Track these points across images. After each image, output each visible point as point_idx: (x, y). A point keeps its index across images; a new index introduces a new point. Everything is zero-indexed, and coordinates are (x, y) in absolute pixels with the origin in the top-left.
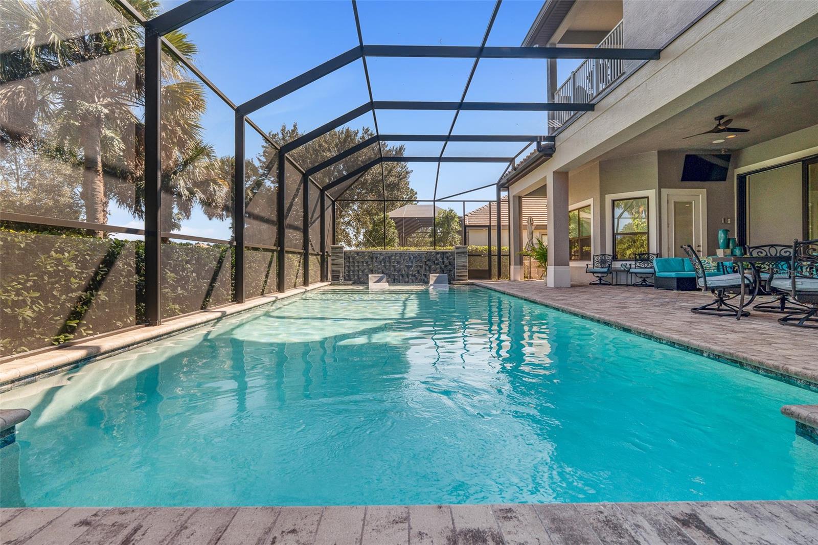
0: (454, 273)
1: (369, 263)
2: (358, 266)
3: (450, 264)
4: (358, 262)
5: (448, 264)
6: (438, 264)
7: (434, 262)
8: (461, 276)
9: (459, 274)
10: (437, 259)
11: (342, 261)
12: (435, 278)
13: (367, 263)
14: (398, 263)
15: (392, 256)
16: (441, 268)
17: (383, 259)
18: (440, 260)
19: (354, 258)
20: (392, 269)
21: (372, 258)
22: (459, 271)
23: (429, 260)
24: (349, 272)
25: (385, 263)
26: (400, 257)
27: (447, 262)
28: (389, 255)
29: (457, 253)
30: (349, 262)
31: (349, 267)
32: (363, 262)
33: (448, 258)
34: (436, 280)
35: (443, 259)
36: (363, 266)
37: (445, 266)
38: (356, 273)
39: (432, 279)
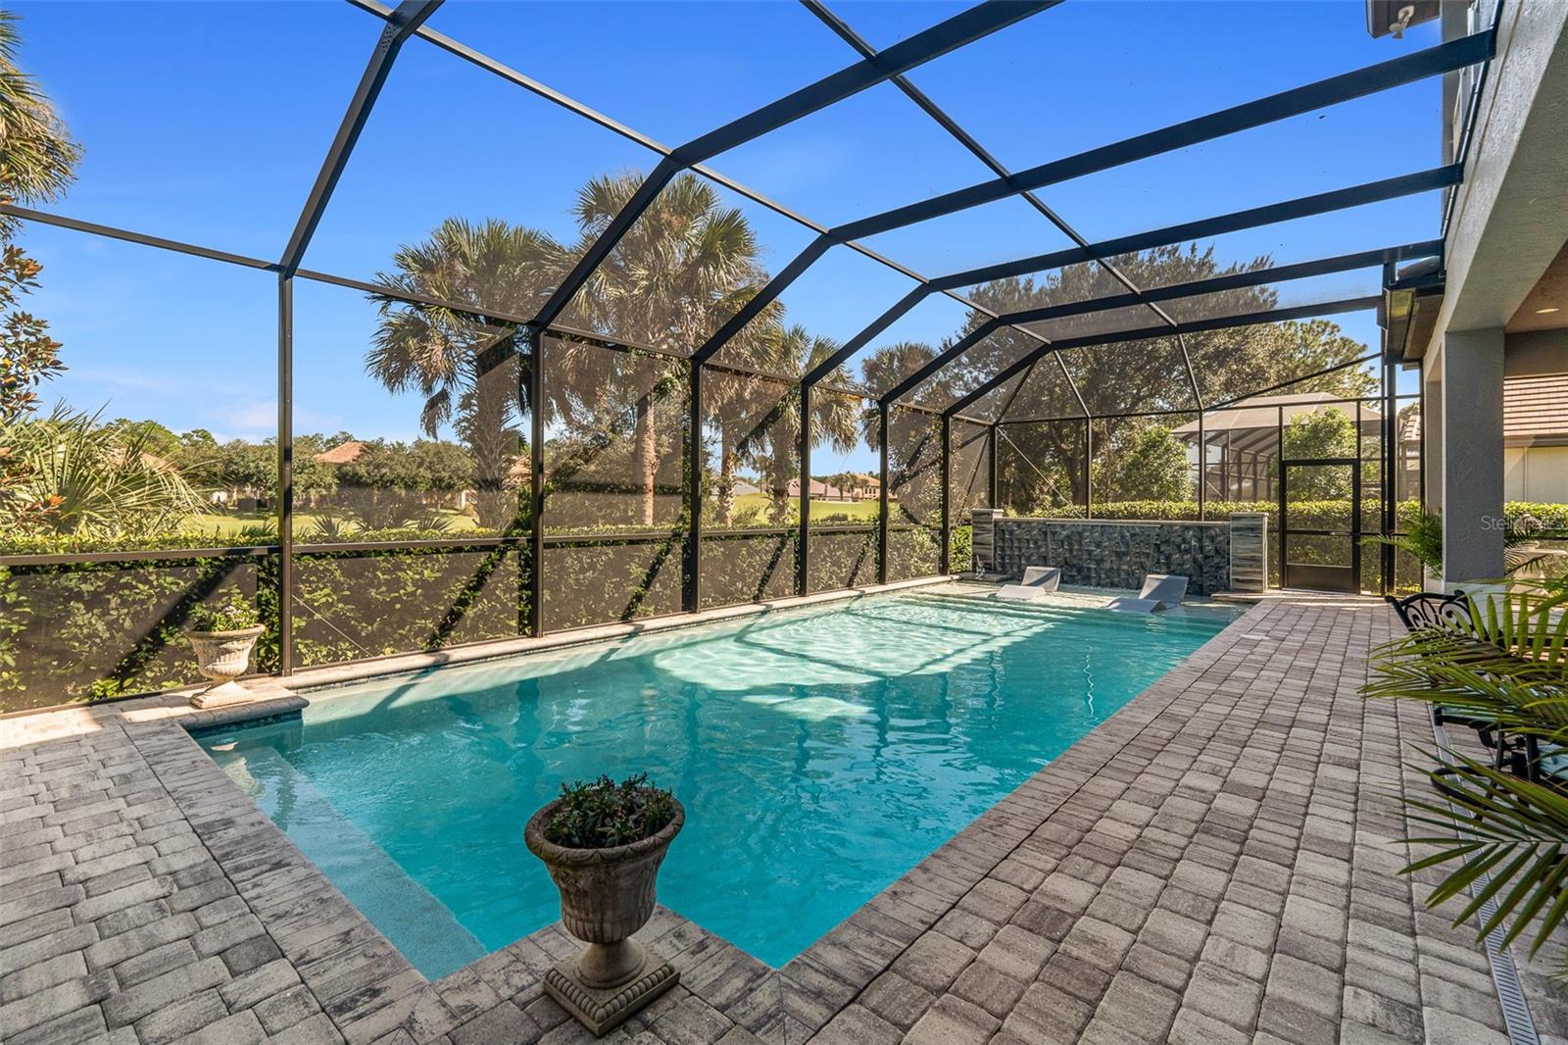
0: (1228, 574)
1: (1040, 543)
2: (1020, 549)
3: (1217, 552)
4: (1019, 540)
5: (1213, 553)
6: (1187, 551)
7: (1179, 547)
8: (1243, 581)
9: (1240, 578)
10: (1184, 541)
11: (990, 537)
12: (1156, 584)
13: (1036, 543)
14: (1098, 545)
15: (1084, 531)
16: (1195, 560)
17: (1068, 537)
18: (1193, 543)
19: (1011, 533)
20: (1085, 557)
21: (1045, 533)
22: (1240, 569)
23: (1167, 542)
24: (1003, 558)
25: (1070, 544)
26: (1102, 535)
27: (1209, 547)
28: (1080, 529)
29: (1233, 530)
30: (1003, 540)
31: (1003, 549)
32: (1028, 540)
33: (1212, 539)
34: (1158, 588)
35: (1200, 540)
36: (1028, 548)
37: (1206, 557)
38: (1016, 561)
39: (1149, 585)
